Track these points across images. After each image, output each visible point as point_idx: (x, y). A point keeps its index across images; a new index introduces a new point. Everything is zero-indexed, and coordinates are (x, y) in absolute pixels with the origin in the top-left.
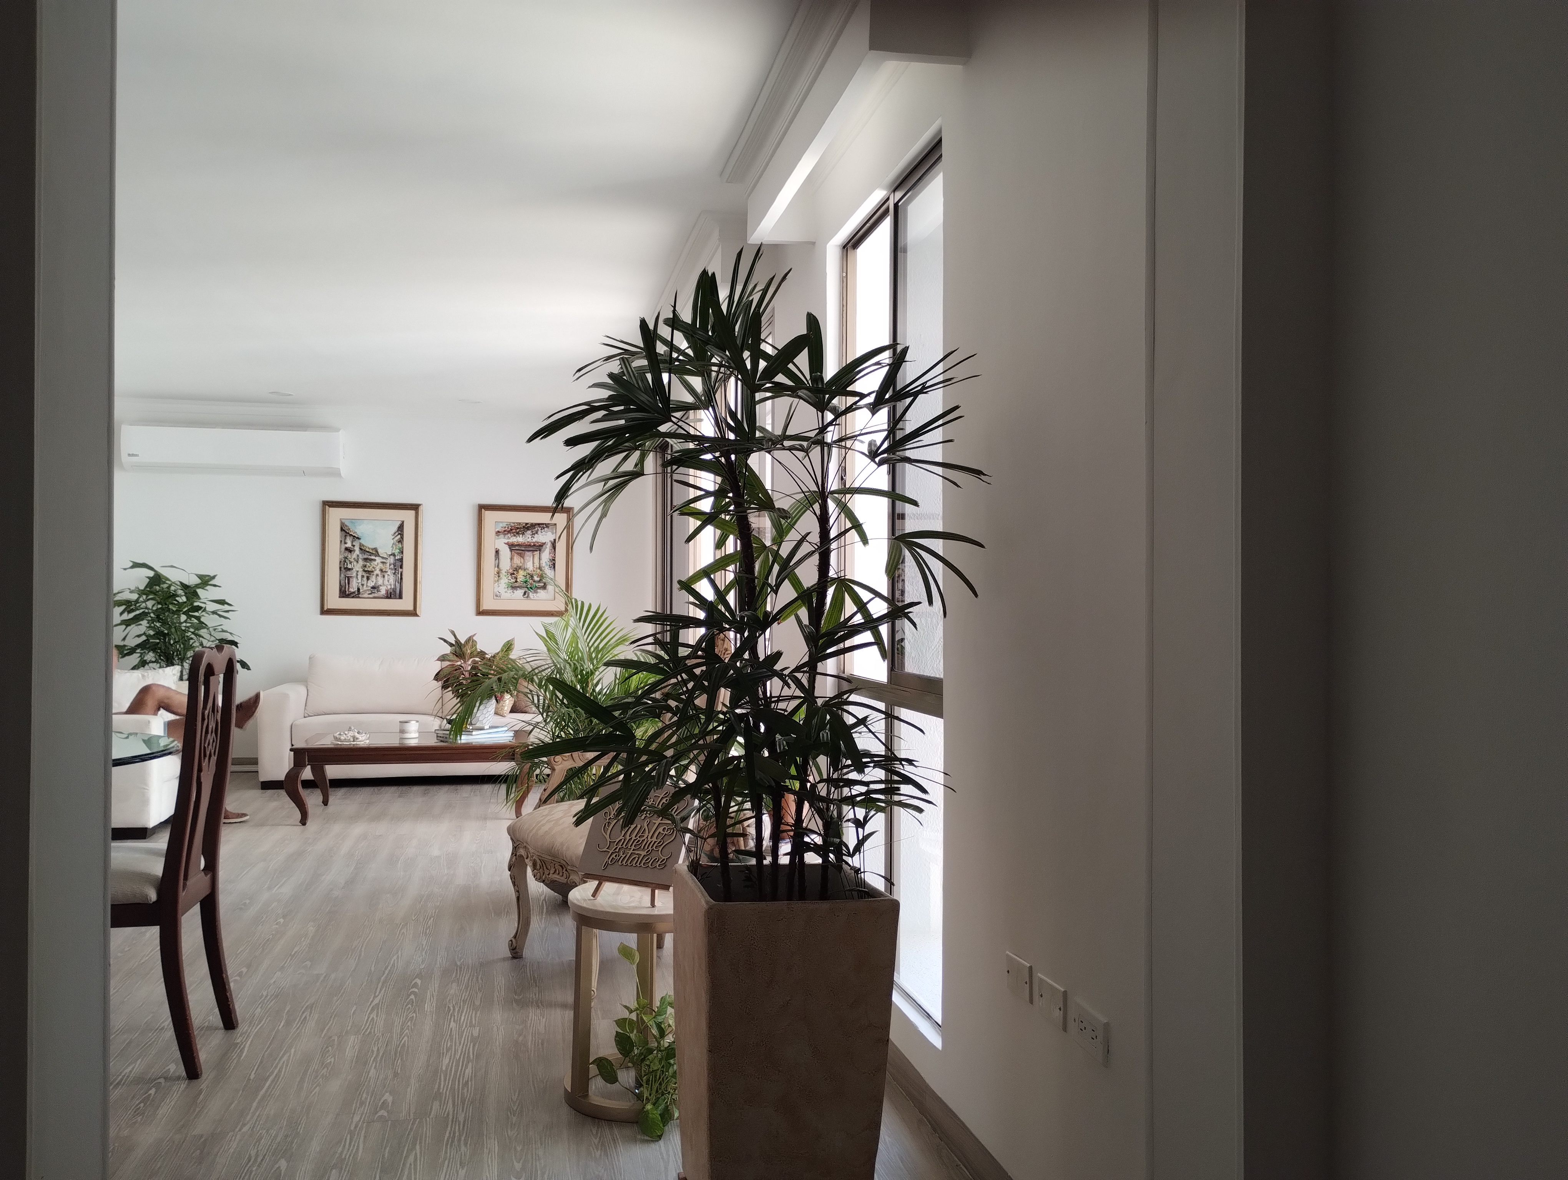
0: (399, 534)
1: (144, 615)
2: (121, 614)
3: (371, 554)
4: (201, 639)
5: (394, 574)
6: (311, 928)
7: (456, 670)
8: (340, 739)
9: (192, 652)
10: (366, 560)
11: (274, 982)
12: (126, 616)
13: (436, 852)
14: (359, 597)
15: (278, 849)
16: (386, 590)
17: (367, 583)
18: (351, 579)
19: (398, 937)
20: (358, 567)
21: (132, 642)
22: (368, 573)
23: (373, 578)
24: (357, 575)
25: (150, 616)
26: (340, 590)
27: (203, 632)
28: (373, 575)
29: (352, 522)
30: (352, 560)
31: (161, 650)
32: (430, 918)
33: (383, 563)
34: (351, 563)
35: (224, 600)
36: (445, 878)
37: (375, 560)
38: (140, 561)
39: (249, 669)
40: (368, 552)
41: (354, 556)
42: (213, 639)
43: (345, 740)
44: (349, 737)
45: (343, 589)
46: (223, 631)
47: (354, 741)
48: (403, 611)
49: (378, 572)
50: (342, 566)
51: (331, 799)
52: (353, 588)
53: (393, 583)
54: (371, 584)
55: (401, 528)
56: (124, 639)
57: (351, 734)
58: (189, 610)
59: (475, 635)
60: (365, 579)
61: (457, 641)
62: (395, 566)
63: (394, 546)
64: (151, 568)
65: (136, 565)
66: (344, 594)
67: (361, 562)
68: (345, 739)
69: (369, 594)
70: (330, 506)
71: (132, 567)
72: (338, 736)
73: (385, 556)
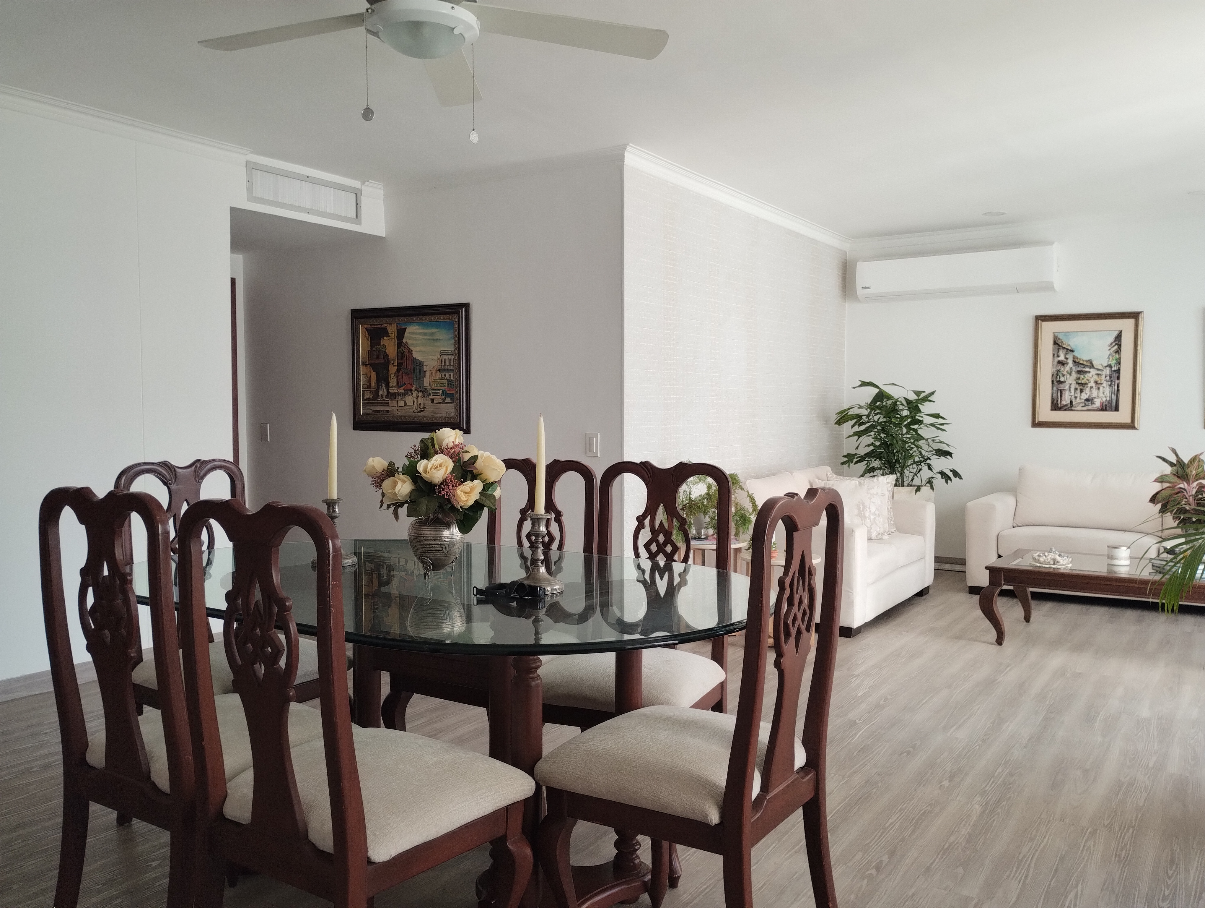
0: (1116, 344)
1: (872, 427)
2: (853, 426)
3: (1085, 366)
4: (920, 449)
5: (1110, 385)
6: (977, 806)
7: (1177, 493)
8: (1039, 560)
9: (912, 460)
10: (1079, 372)
11: (913, 895)
12: (857, 429)
13: (1145, 712)
14: (1072, 410)
15: (967, 674)
16: (1101, 403)
17: (1081, 395)
18: (1063, 392)
19: (1082, 853)
20: (1070, 380)
21: (863, 451)
22: (1082, 386)
23: (1087, 391)
24: (1070, 387)
25: (877, 429)
26: (1052, 403)
27: (921, 443)
28: (1087, 387)
29: (1065, 335)
30: (1065, 373)
31: (884, 458)
32: (1129, 829)
33: (1098, 374)
34: (1063, 375)
35: (938, 414)
36: (1154, 758)
37: (1089, 372)
38: (867, 380)
39: (961, 478)
40: (1082, 364)
41: (1067, 368)
42: (930, 449)
43: (1044, 563)
44: (1049, 560)
45: (1055, 402)
46: (941, 442)
47: (1054, 564)
48: (1120, 423)
49: (1092, 384)
50: (1055, 379)
51: (1035, 615)
52: (1066, 401)
53: (1108, 395)
54: (1085, 396)
55: (1118, 338)
56: (857, 448)
57: (1051, 555)
58: (909, 424)
59: (1201, 454)
60: (1078, 391)
61: (1180, 461)
62: (1111, 377)
63: (1111, 357)
64: (876, 386)
65: (864, 384)
66: (1056, 406)
67: (1074, 375)
68: (1045, 561)
69: (1082, 407)
70: (1043, 321)
71: (860, 386)
72: (1037, 557)
73: (1101, 368)
